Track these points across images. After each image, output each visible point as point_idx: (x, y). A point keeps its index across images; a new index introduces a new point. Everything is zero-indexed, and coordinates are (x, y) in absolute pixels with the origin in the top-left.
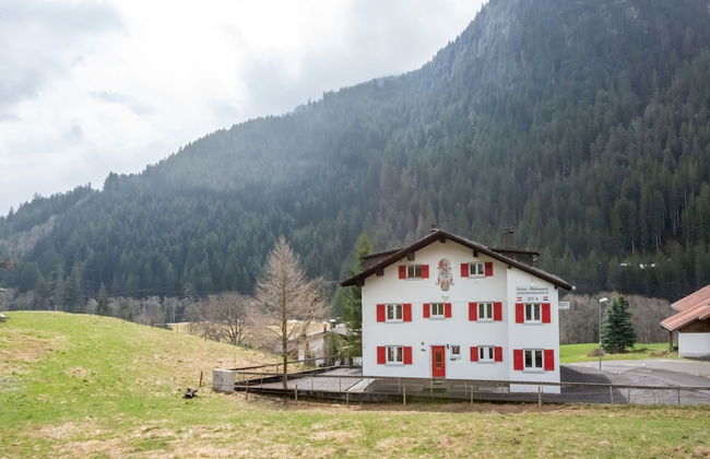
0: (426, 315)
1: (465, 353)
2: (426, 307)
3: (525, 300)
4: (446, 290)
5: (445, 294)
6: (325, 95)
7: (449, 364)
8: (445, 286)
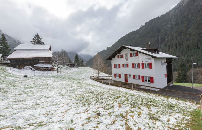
0: (123, 67)
1: (132, 77)
2: (123, 65)
3: (144, 62)
5: (127, 61)
6: (145, 23)
7: (128, 79)
8: (127, 59)
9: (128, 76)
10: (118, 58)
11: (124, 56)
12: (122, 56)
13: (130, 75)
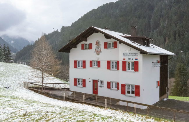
0: (91, 66)
1: (105, 84)
2: (91, 62)
3: (127, 59)
4: (98, 55)
5: (98, 56)
7: (99, 89)
9: (99, 83)
10: (83, 48)
11: (94, 46)
12: (90, 47)
13: (102, 82)
